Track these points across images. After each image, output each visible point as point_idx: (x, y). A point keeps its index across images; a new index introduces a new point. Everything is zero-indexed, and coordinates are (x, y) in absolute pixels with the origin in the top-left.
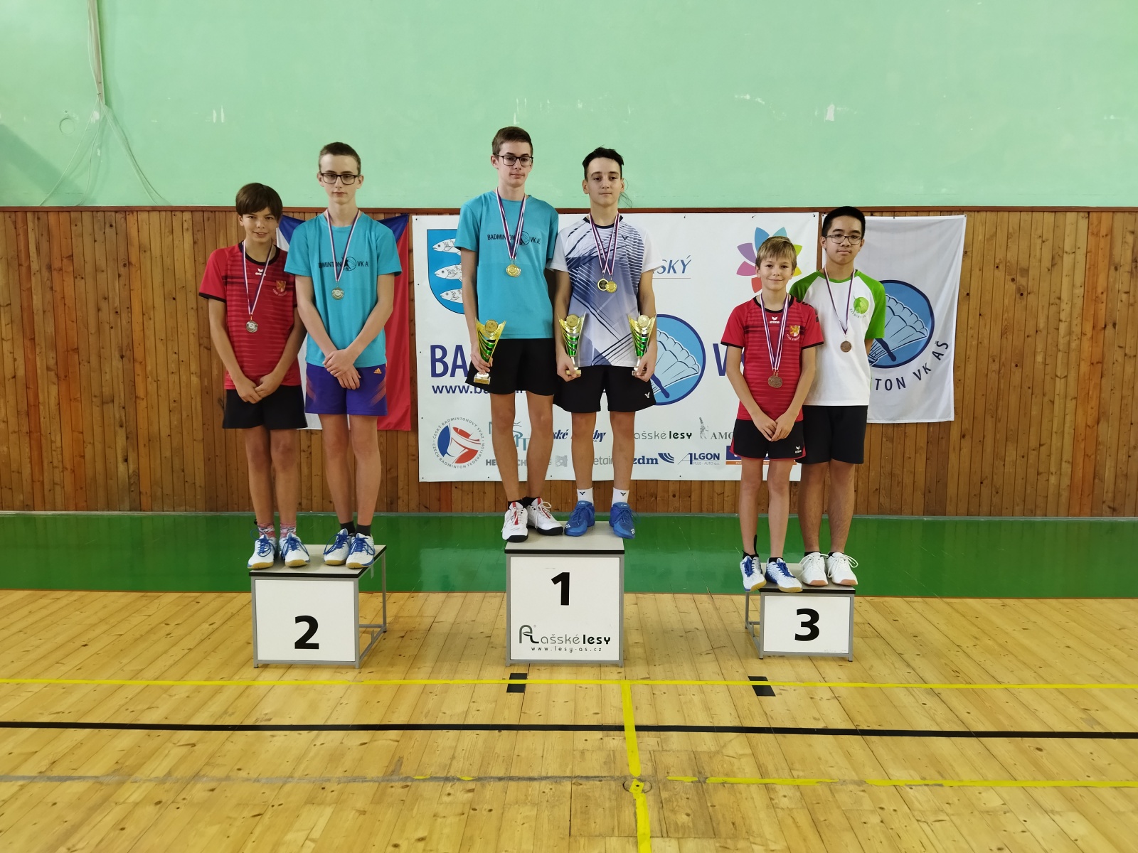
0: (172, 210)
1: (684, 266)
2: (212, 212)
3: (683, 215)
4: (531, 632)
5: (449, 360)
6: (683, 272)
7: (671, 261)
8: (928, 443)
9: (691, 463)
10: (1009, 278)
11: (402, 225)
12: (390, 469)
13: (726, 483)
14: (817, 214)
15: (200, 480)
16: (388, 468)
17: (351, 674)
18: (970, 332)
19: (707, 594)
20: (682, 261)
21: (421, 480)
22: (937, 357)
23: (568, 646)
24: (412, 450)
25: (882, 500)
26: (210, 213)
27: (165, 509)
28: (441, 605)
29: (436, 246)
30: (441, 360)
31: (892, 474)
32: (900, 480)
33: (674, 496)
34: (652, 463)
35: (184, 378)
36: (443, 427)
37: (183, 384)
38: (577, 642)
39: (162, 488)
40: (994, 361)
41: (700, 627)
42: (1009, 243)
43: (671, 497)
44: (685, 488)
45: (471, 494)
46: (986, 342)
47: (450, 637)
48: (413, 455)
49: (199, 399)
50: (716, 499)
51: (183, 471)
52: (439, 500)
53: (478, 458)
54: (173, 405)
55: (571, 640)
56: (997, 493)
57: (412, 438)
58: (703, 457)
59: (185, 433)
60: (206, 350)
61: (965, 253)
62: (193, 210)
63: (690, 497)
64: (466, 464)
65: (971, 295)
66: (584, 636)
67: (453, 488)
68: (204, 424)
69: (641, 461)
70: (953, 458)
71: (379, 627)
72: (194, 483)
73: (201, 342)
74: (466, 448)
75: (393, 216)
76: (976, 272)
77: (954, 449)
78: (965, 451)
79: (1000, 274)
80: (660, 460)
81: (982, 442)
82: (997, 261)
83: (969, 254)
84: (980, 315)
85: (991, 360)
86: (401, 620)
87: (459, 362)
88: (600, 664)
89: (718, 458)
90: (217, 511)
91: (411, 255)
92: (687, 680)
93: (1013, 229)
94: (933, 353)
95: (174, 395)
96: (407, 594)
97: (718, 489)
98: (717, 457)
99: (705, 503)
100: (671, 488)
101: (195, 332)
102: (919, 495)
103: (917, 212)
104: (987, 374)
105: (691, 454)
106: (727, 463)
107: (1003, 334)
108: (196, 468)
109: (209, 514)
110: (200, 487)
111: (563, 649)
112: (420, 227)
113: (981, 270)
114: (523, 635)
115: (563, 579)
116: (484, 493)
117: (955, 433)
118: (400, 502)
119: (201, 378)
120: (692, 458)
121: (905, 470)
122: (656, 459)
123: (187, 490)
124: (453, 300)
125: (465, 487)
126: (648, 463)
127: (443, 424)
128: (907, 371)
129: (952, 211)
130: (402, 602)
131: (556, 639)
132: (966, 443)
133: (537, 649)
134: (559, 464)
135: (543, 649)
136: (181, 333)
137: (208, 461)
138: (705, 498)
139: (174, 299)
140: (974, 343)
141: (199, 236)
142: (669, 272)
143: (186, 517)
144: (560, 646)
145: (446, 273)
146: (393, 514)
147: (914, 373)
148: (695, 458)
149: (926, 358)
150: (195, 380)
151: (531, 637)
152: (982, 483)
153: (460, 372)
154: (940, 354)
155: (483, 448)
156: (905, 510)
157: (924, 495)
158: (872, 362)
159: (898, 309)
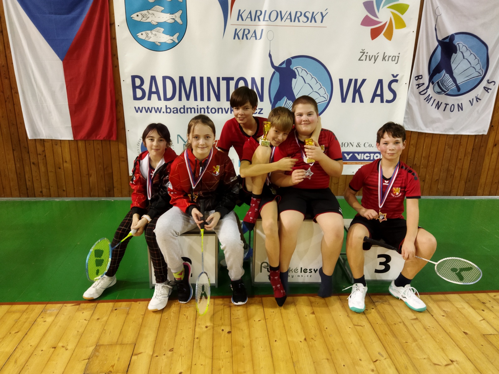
1: (323, 17)
5: (146, 87)
6: (322, 22)
7: (313, 13)
8: (473, 149)
12: (107, 167)
16: (105, 167)
20: (322, 13)
22: (487, 91)
25: (439, 186)
30: (140, 87)
31: (448, 170)
32: (453, 174)
48: (123, 158)
57: (121, 146)
77: (488, 154)
78: (495, 155)
87: (154, 89)
91: (110, 2)
94: (484, 88)
97: (334, 181)
102: (463, 182)
117: (489, 143)
121: (457, 167)
128: (464, 99)
132: (496, 150)
142: (311, 22)
147: (470, 101)
149: (479, 90)
153: (154, 96)
154: (489, 89)
156: (453, 193)
157: (466, 183)
158: (445, 92)
159: (467, 54)
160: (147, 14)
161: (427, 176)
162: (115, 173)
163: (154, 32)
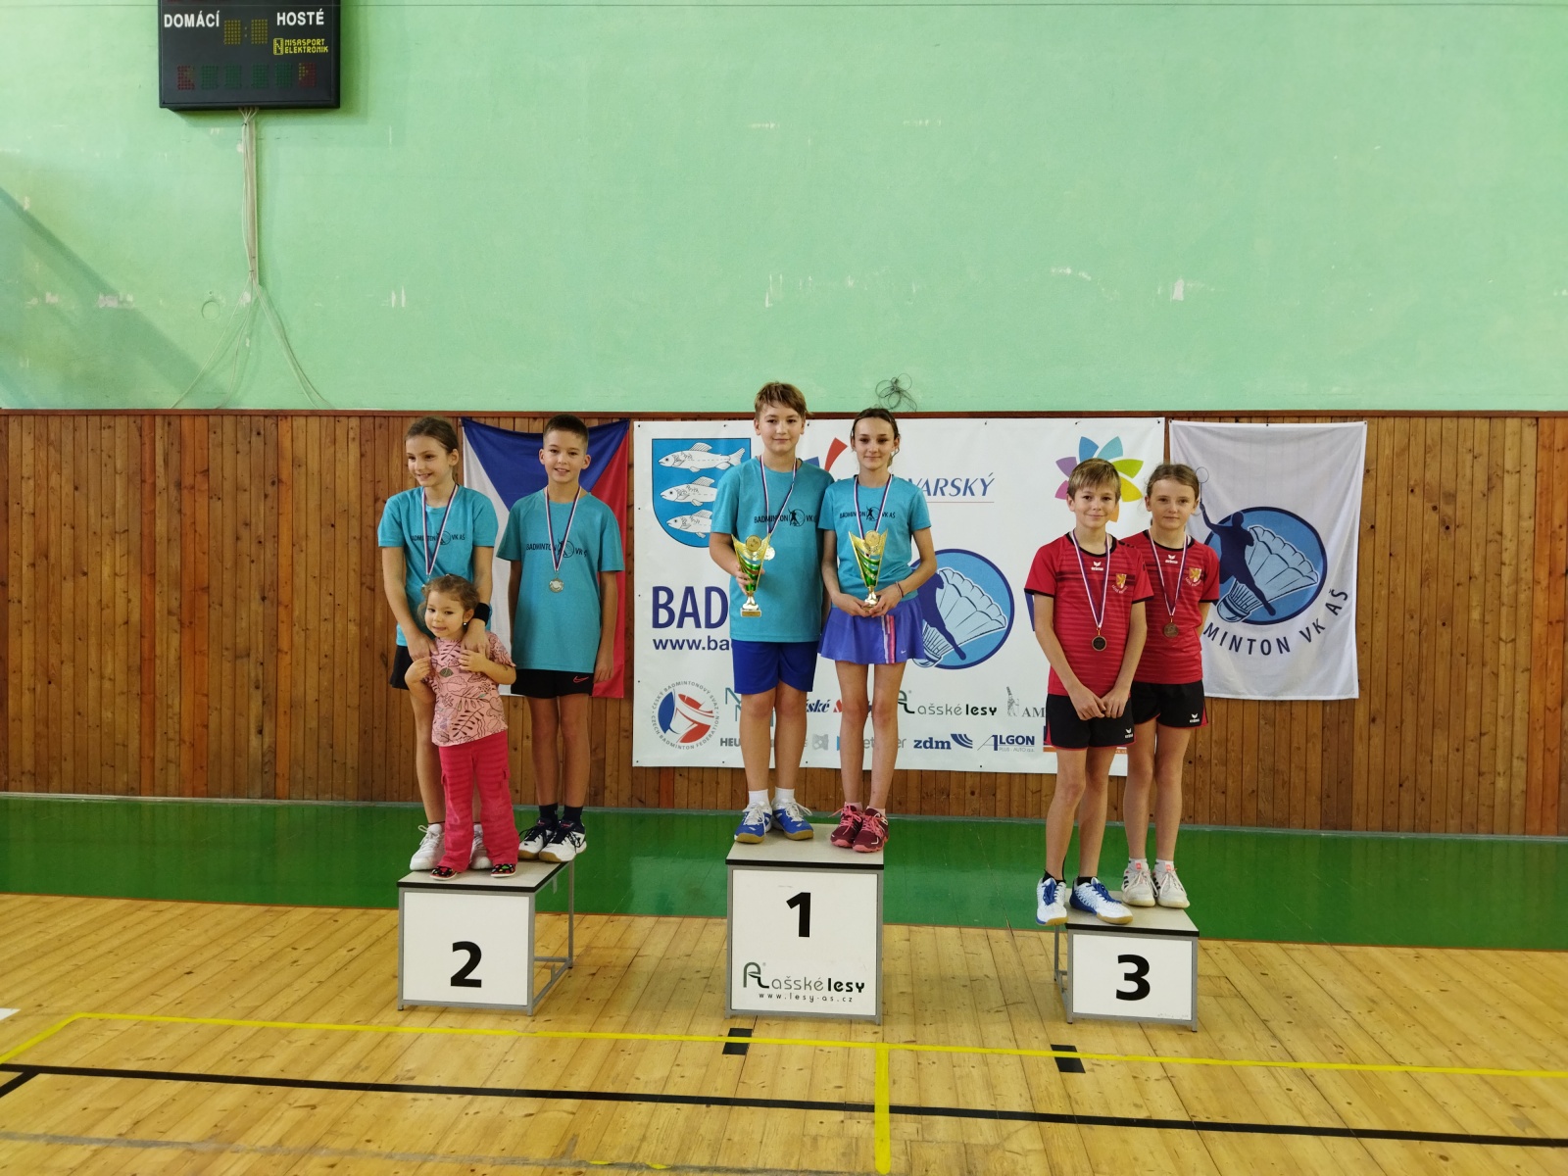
0: (336, 415)
1: (985, 486)
2: (385, 417)
3: (984, 420)
4: (759, 973)
5: (676, 606)
6: (984, 494)
7: (968, 480)
8: (1323, 728)
9: (996, 749)
10: (1429, 505)
11: (621, 432)
12: (596, 748)
13: (1044, 779)
14: (1162, 420)
15: (352, 760)
16: (593, 747)
17: (523, 1022)
18: (1378, 578)
19: (1006, 929)
20: (983, 480)
21: (635, 764)
22: (1333, 611)
23: (808, 993)
24: (624, 724)
25: (1261, 806)
26: (383, 419)
27: (306, 797)
28: (647, 932)
29: (663, 460)
30: (665, 606)
31: (1274, 771)
32: (1286, 779)
33: (973, 793)
34: (943, 747)
35: (339, 626)
36: (666, 694)
37: (338, 634)
38: (819, 988)
39: (304, 769)
40: (1412, 617)
41: (992, 973)
42: (1428, 460)
43: (969, 795)
44: (988, 782)
45: (699, 785)
46: (1400, 591)
47: (654, 977)
48: (626, 731)
49: (356, 653)
50: (1030, 799)
51: (332, 747)
52: (658, 792)
53: (710, 736)
54: (324, 661)
55: (812, 984)
56: (1423, 799)
57: (625, 707)
58: (1013, 740)
59: (337, 696)
60: (368, 591)
61: (1367, 471)
62: (362, 415)
63: (994, 795)
64: (694, 743)
65: (1377, 526)
66: (830, 980)
67: (677, 776)
68: (361, 686)
69: (928, 745)
70: (1360, 749)
71: (563, 960)
72: (345, 763)
73: (364, 580)
74: (695, 722)
75: (610, 422)
76: (1383, 498)
77: (1361, 738)
78: (1377, 741)
79: (1416, 501)
80: (953, 743)
81: (1399, 728)
82: (1412, 483)
83: (1373, 473)
84: (1391, 555)
85: (1407, 616)
86: (594, 951)
87: (689, 609)
88: (851, 1020)
89: (1033, 743)
90: (372, 800)
91: (631, 471)
92: (966, 1046)
93: (1433, 440)
94: (1327, 605)
95: (326, 648)
96: (605, 918)
97: (1032, 785)
98: (1030, 740)
99: (1015, 804)
100: (969, 783)
101: (357, 568)
102: (1313, 800)
103: (1299, 417)
104: (1403, 636)
105: (995, 737)
106: (1045, 750)
107: (1424, 580)
108: (349, 745)
109: (361, 804)
110: (352, 768)
111: (801, 998)
112: (643, 435)
113: (1390, 494)
114: (748, 976)
115: (802, 901)
116: (718, 783)
117: (1361, 716)
118: (607, 794)
119: (360, 626)
120: (997, 741)
121: (1293, 765)
122: (948, 743)
123: (335, 772)
124: (683, 529)
125: (693, 775)
126: (937, 747)
127: (666, 690)
128: (1291, 629)
129: (1347, 417)
130: (597, 928)
131: (792, 983)
132: (1377, 730)
133: (766, 996)
134: (817, 746)
135: (774, 997)
136: (339, 570)
137: (365, 734)
138: (1015, 798)
139: (333, 526)
140: (1384, 592)
141: (368, 447)
142: (965, 494)
143: (332, 808)
144: (797, 993)
145: (675, 494)
146: (598, 810)
147: (1301, 632)
148: (1001, 743)
149: (1317, 611)
150: (353, 628)
151: (759, 979)
152: (1401, 785)
153: (689, 621)
154: (1336, 607)
155: (717, 723)
156: (1295, 822)
157: (1321, 801)
158: (1242, 617)
159: (1276, 545)
160: (687, 490)
161: (1230, 782)
162: (609, 760)
163: (695, 517)
